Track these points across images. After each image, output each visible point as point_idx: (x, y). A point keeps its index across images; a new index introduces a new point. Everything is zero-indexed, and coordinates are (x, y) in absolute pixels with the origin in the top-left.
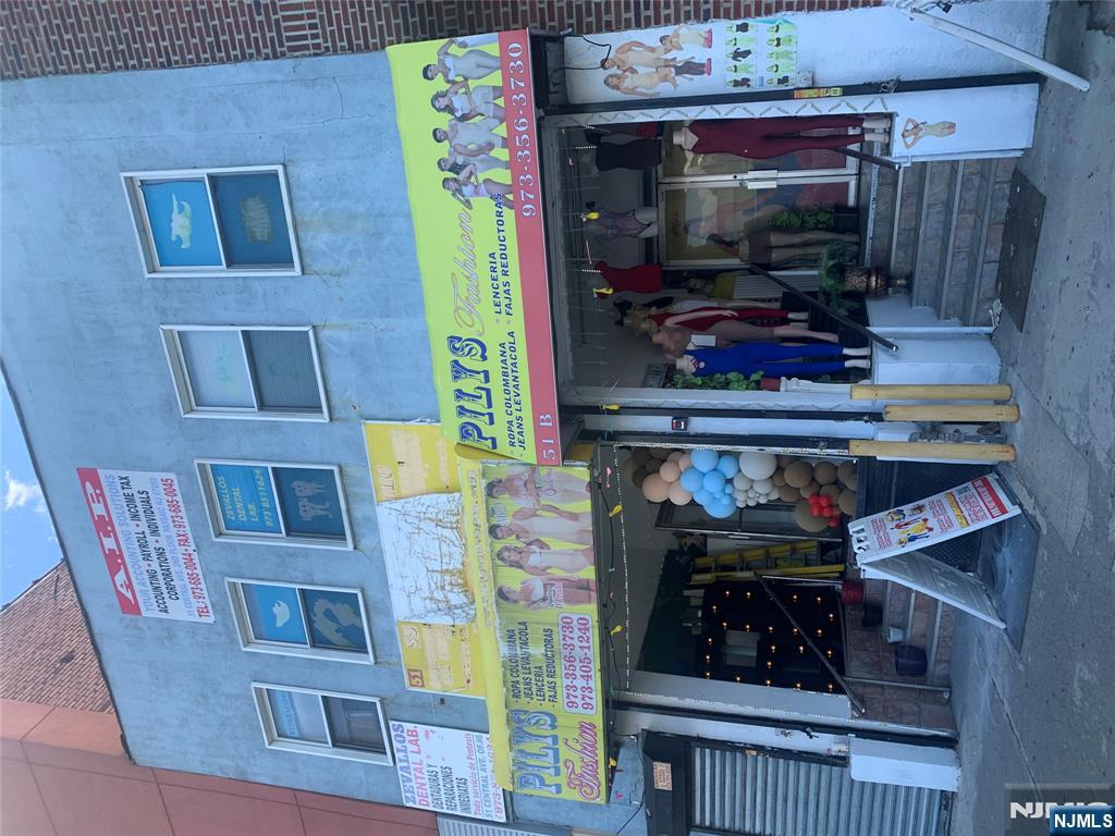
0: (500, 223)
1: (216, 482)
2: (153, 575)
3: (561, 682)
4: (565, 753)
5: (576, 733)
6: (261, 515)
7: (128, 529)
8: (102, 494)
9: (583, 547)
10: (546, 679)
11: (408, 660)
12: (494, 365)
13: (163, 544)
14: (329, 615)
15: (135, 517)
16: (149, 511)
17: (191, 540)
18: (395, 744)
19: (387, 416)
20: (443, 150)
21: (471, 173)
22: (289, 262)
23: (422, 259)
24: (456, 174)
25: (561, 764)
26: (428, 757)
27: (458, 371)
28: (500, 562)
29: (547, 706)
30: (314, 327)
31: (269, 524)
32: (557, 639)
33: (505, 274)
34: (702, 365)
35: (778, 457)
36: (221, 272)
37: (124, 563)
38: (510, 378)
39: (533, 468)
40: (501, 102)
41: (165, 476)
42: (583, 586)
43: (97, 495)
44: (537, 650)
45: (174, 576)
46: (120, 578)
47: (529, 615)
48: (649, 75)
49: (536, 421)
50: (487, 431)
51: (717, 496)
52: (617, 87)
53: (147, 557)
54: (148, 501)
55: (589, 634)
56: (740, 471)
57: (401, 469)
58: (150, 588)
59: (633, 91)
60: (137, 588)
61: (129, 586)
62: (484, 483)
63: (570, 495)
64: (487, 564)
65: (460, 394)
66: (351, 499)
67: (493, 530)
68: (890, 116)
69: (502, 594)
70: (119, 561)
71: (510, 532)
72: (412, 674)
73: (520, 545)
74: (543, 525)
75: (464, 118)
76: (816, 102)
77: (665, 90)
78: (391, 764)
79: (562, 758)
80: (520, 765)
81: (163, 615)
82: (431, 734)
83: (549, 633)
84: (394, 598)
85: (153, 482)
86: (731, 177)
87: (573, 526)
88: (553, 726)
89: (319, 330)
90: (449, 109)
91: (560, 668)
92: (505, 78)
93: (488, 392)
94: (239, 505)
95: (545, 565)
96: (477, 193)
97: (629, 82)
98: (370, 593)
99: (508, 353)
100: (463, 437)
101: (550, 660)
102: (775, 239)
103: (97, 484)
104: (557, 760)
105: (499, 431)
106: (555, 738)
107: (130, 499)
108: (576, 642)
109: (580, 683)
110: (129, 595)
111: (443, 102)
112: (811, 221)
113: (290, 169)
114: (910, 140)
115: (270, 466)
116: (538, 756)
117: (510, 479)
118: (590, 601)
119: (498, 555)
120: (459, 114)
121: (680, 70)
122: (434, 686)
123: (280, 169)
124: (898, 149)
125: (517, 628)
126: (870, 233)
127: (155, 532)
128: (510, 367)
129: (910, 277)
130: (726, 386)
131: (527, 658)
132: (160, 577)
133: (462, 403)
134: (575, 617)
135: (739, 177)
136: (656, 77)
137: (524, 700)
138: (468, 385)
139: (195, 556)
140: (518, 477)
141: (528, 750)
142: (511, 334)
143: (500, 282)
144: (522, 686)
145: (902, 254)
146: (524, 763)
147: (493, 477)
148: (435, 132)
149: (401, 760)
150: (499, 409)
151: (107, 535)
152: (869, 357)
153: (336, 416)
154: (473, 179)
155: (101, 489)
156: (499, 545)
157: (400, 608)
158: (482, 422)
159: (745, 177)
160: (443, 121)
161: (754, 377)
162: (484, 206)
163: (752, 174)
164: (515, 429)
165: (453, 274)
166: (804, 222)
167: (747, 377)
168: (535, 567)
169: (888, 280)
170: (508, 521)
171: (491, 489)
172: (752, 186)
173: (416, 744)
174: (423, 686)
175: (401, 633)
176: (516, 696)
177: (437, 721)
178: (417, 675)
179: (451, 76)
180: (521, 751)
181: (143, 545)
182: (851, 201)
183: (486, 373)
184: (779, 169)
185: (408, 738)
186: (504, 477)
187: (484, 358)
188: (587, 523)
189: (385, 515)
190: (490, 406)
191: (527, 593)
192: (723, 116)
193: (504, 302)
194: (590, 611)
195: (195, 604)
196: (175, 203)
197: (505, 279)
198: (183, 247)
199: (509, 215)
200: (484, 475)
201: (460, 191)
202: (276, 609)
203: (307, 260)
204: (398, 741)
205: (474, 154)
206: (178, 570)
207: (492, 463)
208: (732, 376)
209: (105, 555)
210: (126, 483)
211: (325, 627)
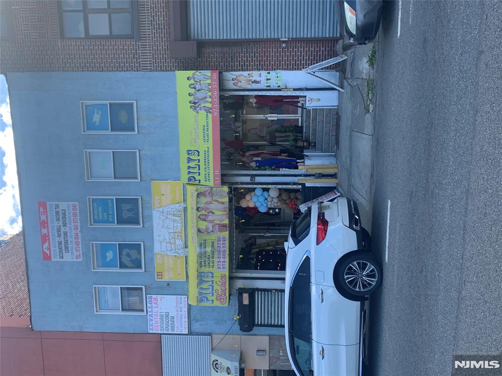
0: (207, 117)
1: (93, 205)
2: (60, 243)
3: (216, 260)
4: (216, 287)
5: (219, 279)
6: (108, 217)
7: (54, 224)
8: (46, 212)
9: (225, 213)
10: (211, 259)
11: (158, 269)
12: (201, 158)
13: (67, 229)
14: (128, 255)
15: (58, 220)
16: (64, 217)
17: (79, 228)
18: (148, 305)
19: (160, 179)
20: (191, 98)
21: (199, 104)
22: (133, 130)
23: (180, 128)
24: (195, 105)
25: (214, 292)
26: (161, 309)
27: (189, 160)
28: (199, 220)
29: (211, 270)
30: (139, 150)
31: (111, 220)
32: (216, 244)
33: (207, 131)
34: (258, 164)
35: (280, 189)
36: (109, 132)
37: (49, 239)
38: (207, 161)
39: (212, 188)
40: (210, 87)
41: (73, 203)
42: (224, 226)
43: (44, 212)
44: (209, 249)
45: (69, 243)
46: (46, 245)
47: (207, 237)
48: (245, 83)
49: (214, 172)
50: (197, 178)
51: (263, 203)
52: (236, 85)
53: (59, 236)
54: (64, 213)
55: (226, 242)
56: (269, 195)
57: (163, 196)
58: (58, 249)
59: (240, 87)
60: (52, 249)
61: (49, 249)
62: (196, 193)
63: (222, 196)
64: (195, 221)
65: (189, 167)
66: (144, 208)
67: (198, 209)
68: (305, 97)
69: (199, 231)
70: (47, 238)
71: (203, 209)
72: (158, 274)
73: (206, 213)
74: (213, 206)
75: (199, 90)
76: (287, 92)
77: (249, 87)
78: (146, 314)
79: (214, 289)
80: (200, 294)
81: (61, 260)
82: (163, 298)
83: (213, 243)
84: (155, 245)
85: (68, 206)
86: (263, 116)
87: (222, 206)
88: (212, 277)
89: (141, 151)
90: (194, 88)
91: (216, 255)
92: (212, 81)
93: (199, 166)
94: (100, 214)
95: (213, 219)
96: (201, 109)
97: (239, 84)
98: (146, 244)
99: (207, 153)
100: (189, 181)
101: (213, 252)
102: (277, 134)
103: (45, 208)
104: (213, 290)
105: (202, 178)
106: (213, 281)
107: (57, 213)
108: (222, 246)
109: (222, 260)
110: (48, 252)
111: (193, 86)
112: (288, 130)
113: (138, 102)
114: (310, 102)
115: (114, 198)
116: (206, 289)
117: (205, 192)
118: (226, 231)
119: (199, 217)
120: (197, 89)
121: (253, 82)
122: (166, 278)
123: (135, 102)
124: (307, 104)
125: (203, 242)
126: (304, 131)
127: (65, 225)
128: (207, 157)
129: (315, 143)
130: (265, 170)
131: (205, 253)
132: (63, 244)
133: (190, 170)
134: (221, 237)
135: (265, 116)
136: (247, 84)
137: (203, 268)
138: (192, 164)
139: (80, 234)
140: (207, 191)
141: (203, 287)
142: (208, 148)
143: (206, 133)
144: (203, 263)
145: (313, 137)
146: (201, 293)
147: (199, 191)
148: (189, 94)
149: (150, 312)
150: (202, 171)
151: (44, 228)
152: (304, 162)
153: (142, 179)
154: (200, 106)
155: (46, 210)
156: (199, 214)
157: (157, 248)
158: (196, 176)
159: (267, 116)
160: (192, 91)
161: (273, 167)
162: (203, 113)
163: (269, 115)
164: (207, 176)
165: (191, 132)
166: (286, 130)
167: (271, 168)
168: (210, 221)
169: (309, 144)
170: (202, 206)
171: (198, 195)
172: (269, 119)
173: (156, 304)
174: (162, 278)
175: (156, 258)
176: (201, 267)
177: (165, 293)
178: (160, 274)
179: (196, 80)
180: (201, 288)
181: (59, 230)
182: (300, 125)
183: (199, 160)
184: (278, 114)
185: (154, 302)
186: (202, 191)
187: (199, 155)
188: (227, 205)
189: (155, 214)
190: (199, 169)
191: (207, 229)
192: (264, 94)
193: (206, 139)
194: (226, 234)
195: (76, 253)
196: (96, 111)
197: (207, 132)
198: (96, 124)
199: (210, 115)
200: (196, 191)
201: (195, 109)
202: (108, 254)
203: (140, 129)
204: (150, 304)
205: (201, 100)
206: (71, 240)
207: (199, 187)
208: (266, 167)
209: (42, 236)
210: (57, 206)
211: (126, 260)
